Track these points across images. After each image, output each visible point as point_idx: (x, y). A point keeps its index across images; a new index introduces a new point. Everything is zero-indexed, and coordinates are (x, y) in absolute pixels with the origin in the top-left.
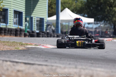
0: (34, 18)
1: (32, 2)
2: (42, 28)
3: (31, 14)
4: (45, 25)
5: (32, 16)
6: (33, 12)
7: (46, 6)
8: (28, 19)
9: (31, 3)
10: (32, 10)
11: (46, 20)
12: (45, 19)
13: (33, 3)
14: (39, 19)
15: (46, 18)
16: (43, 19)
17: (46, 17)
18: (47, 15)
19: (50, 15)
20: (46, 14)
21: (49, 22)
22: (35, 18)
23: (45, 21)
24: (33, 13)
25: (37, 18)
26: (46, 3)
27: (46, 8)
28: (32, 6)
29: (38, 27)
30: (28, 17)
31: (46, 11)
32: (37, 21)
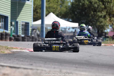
0: (19, 22)
2: (27, 32)
3: (16, 19)
4: (30, 29)
5: (18, 20)
6: (18, 17)
8: (13, 23)
9: (16, 7)
10: (17, 14)
11: (31, 24)
12: (30, 23)
13: (18, 7)
14: (24, 23)
15: (31, 22)
16: (28, 23)
17: (31, 21)
18: (32, 19)
19: (35, 20)
21: (34, 26)
22: (21, 22)
23: (30, 25)
24: (18, 18)
25: (22, 22)
26: (31, 7)
27: (31, 13)
28: (17, 10)
29: (23, 31)
30: (14, 21)
31: (31, 16)
32: (22, 25)
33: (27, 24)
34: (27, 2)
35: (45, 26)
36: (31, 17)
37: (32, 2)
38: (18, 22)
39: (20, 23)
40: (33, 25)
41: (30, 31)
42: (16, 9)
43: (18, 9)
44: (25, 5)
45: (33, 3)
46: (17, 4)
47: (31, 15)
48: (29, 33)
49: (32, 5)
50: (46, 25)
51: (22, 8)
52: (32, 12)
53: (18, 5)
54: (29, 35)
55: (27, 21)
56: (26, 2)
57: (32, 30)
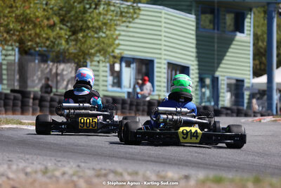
0: (220, 78)
1: (216, 45)
2: (241, 100)
3: (214, 71)
4: (247, 94)
5: (217, 74)
6: (218, 66)
7: (249, 54)
9: (214, 46)
10: (216, 61)
11: (249, 83)
12: (246, 81)
13: (218, 47)
14: (234, 82)
15: (249, 79)
16: (243, 81)
17: (248, 77)
18: (251, 73)
19: (257, 74)
20: (250, 71)
21: (255, 87)
22: (225, 78)
23: (246, 85)
24: (219, 69)
25: (228, 78)
26: (249, 47)
27: (249, 59)
28: (216, 53)
30: (208, 77)
31: (248, 65)
32: (229, 85)
33: (240, 83)
34: (239, 36)
35: (275, 87)
36: (248, 69)
37: (250, 35)
38: (217, 78)
39: (224, 80)
40: (253, 85)
41: (246, 97)
42: (214, 50)
43: (218, 51)
44: (234, 43)
45: (252, 36)
46: (216, 40)
47: (249, 63)
48: (243, 102)
49: (249, 43)
50: (278, 84)
51: (228, 48)
52: (251, 57)
53: (218, 43)
54: (243, 105)
55: (240, 77)
56: (236, 35)
57: (250, 95)
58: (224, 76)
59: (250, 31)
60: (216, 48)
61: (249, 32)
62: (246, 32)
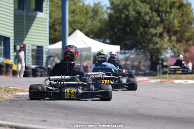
0: (27, 45)
1: (25, 21)
2: (41, 61)
3: (23, 40)
4: (45, 56)
7: (46, 28)
9: (23, 22)
10: (25, 33)
11: (47, 49)
12: (44, 47)
13: (26, 23)
14: (35, 48)
15: (46, 46)
16: (42, 47)
17: (46, 44)
18: (48, 41)
19: (52, 41)
20: (46, 40)
21: (51, 52)
22: (30, 45)
23: (45, 50)
24: (26, 39)
25: (32, 45)
26: (46, 22)
27: (46, 31)
28: (25, 27)
29: (35, 60)
31: (46, 35)
32: (33, 50)
33: (40, 49)
34: (39, 15)
36: (46, 38)
37: (46, 13)
38: (25, 45)
39: (29, 47)
40: (49, 50)
41: (45, 59)
42: (23, 25)
44: (36, 19)
45: (48, 15)
46: (25, 17)
47: (46, 34)
48: (42, 62)
49: (46, 19)
51: (32, 23)
52: (48, 29)
54: (42, 65)
55: (40, 44)
56: (37, 14)
57: (47, 58)
58: (30, 44)
59: (47, 10)
60: (25, 24)
61: (46, 12)
62: (44, 11)
